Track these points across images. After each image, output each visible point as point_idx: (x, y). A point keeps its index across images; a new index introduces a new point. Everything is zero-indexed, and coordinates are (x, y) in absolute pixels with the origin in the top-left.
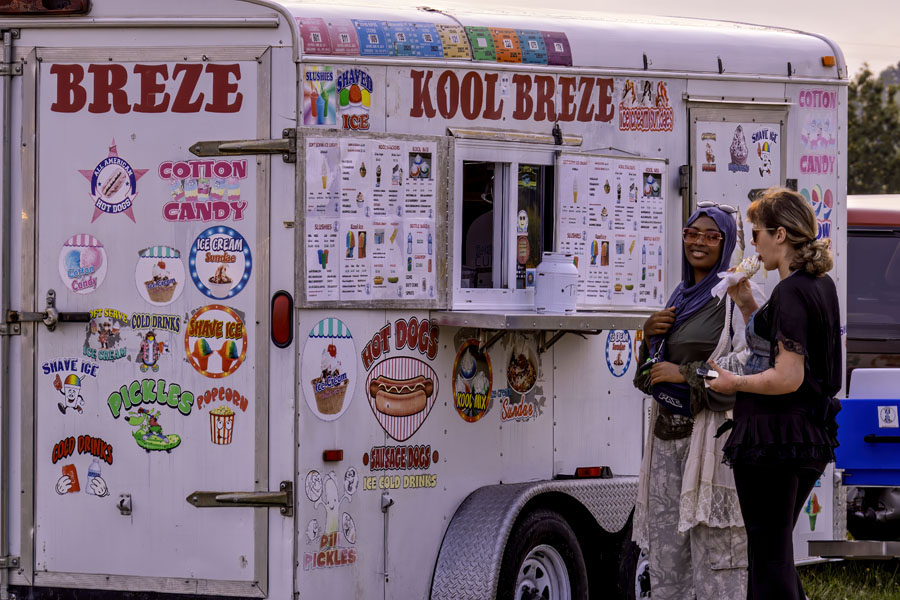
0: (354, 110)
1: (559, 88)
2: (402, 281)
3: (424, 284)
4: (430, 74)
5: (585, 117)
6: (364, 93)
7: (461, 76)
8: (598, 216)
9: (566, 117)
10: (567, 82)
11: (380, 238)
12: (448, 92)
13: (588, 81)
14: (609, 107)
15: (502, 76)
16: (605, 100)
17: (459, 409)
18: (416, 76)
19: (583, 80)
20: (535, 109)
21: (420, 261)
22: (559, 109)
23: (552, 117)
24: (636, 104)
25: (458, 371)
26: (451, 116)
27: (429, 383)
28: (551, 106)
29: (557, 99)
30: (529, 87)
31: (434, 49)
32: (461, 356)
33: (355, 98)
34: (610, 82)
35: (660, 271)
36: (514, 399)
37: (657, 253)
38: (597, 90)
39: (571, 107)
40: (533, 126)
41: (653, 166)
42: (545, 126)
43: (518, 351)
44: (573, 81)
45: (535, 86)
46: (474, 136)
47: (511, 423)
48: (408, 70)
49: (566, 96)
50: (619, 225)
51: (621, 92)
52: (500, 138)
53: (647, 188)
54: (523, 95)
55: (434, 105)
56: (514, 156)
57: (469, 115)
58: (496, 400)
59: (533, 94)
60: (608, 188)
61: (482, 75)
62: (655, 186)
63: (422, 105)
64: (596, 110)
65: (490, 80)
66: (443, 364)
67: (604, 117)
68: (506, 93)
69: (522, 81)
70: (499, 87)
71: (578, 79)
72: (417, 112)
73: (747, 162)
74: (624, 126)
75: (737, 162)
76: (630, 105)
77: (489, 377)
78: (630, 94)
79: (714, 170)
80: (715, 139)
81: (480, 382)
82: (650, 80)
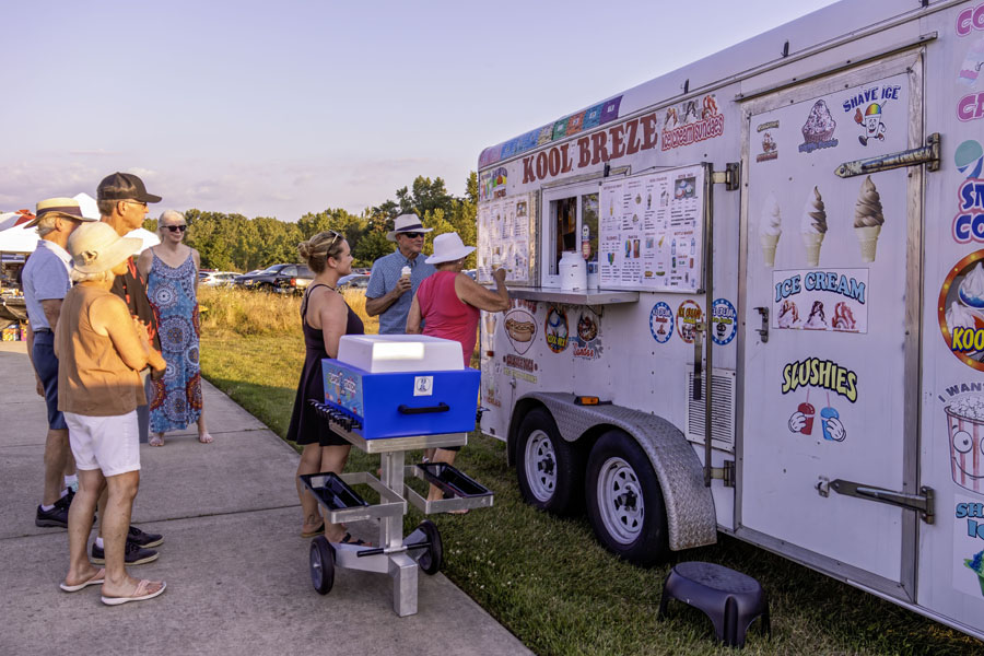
0: (500, 188)
1: (610, 137)
4: (532, 158)
5: (632, 150)
6: (504, 178)
7: (547, 152)
8: (630, 222)
9: (617, 155)
10: (616, 131)
12: (542, 164)
13: (634, 124)
14: (653, 136)
15: (571, 144)
16: (648, 131)
17: (549, 344)
18: (526, 161)
19: (629, 124)
20: (592, 157)
23: (605, 159)
24: (678, 125)
25: (548, 322)
26: (543, 178)
27: (532, 327)
28: (605, 151)
29: (609, 146)
30: (588, 145)
31: (533, 143)
32: (550, 314)
33: (500, 182)
34: (653, 117)
35: (692, 260)
36: (581, 344)
38: (641, 128)
39: (621, 147)
40: (591, 169)
41: (686, 172)
42: (601, 166)
43: (585, 315)
44: (621, 128)
45: (591, 142)
46: (553, 185)
47: (579, 359)
48: (521, 160)
49: (617, 141)
50: (649, 226)
51: (664, 121)
52: (567, 182)
53: (680, 192)
54: (584, 151)
55: (535, 174)
56: (578, 191)
57: (553, 174)
58: (571, 343)
59: (591, 148)
60: (639, 200)
61: (558, 147)
62: (689, 189)
63: (528, 176)
64: (642, 143)
65: (565, 148)
66: (540, 317)
67: (648, 145)
68: (574, 153)
69: (583, 142)
70: (570, 151)
71: (625, 125)
72: (526, 181)
73: (835, 136)
74: (665, 146)
75: (814, 140)
76: (672, 128)
77: (567, 328)
78: (671, 119)
79: (775, 157)
80: (777, 126)
81: (561, 331)
82: (693, 100)
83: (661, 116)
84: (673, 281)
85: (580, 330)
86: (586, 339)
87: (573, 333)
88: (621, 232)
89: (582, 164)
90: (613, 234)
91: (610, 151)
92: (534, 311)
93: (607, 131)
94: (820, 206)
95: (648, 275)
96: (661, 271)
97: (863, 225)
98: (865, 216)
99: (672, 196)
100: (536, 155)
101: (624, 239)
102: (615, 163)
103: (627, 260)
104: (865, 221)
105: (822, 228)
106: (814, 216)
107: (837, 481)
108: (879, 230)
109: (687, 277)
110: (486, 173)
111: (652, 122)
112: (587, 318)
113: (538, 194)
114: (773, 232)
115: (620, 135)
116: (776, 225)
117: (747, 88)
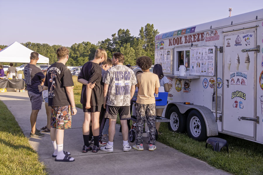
0: (162, 46)
6: (163, 44)
7: (176, 38)
8: (198, 58)
14: (203, 38)
17: (176, 89)
18: (170, 40)
20: (188, 41)
23: (192, 42)
25: (176, 84)
26: (175, 45)
31: (172, 35)
32: (177, 81)
33: (162, 45)
35: (212, 68)
36: (185, 89)
38: (200, 35)
39: (195, 39)
40: (188, 44)
41: (211, 48)
42: (190, 44)
43: (186, 82)
44: (195, 35)
45: (188, 37)
46: (177, 47)
47: (185, 93)
48: (168, 39)
49: (194, 38)
50: (202, 60)
51: (206, 34)
52: (181, 47)
53: (209, 52)
54: (186, 39)
55: (172, 44)
56: (184, 50)
57: (178, 44)
58: (182, 89)
59: (188, 39)
60: (200, 53)
61: (179, 37)
62: (211, 51)
63: (170, 44)
64: (201, 39)
65: (181, 38)
66: (174, 82)
67: (202, 40)
68: (183, 39)
69: (186, 37)
70: (182, 39)
71: (196, 34)
72: (169, 45)
73: (241, 43)
74: (206, 41)
75: (238, 44)
76: (208, 37)
77: (181, 85)
78: (208, 34)
79: (230, 46)
80: (230, 40)
81: (180, 86)
82: (213, 31)
83: (205, 33)
84: (208, 73)
85: (185, 86)
86: (187, 88)
87: (183, 86)
88: (195, 61)
89: (186, 43)
90: (193, 61)
91: (193, 40)
92: (172, 81)
93: (192, 35)
94: (239, 58)
95: (202, 72)
96: (205, 71)
97: (246, 63)
98: (247, 61)
99: (208, 53)
100: (173, 39)
101: (196, 63)
102: (194, 43)
103: (197, 68)
104: (247, 62)
105: (239, 63)
106: (237, 60)
107: (242, 117)
108: (249, 64)
109: (211, 72)
110: (158, 42)
111: (203, 34)
112: (187, 82)
113: (173, 49)
114: (230, 63)
115: (195, 37)
116: (230, 61)
117: (225, 30)
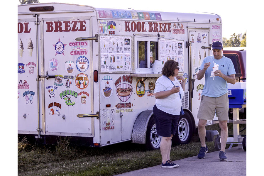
0: (112, 30)
1: (159, 25)
2: (124, 67)
3: (129, 68)
4: (129, 22)
5: (165, 31)
6: (114, 26)
7: (136, 23)
8: (168, 52)
9: (161, 31)
10: (160, 24)
11: (118, 58)
12: (133, 26)
13: (166, 24)
15: (146, 23)
16: (169, 28)
17: (138, 94)
18: (126, 23)
19: (164, 23)
20: (153, 30)
21: (128, 63)
22: (159, 30)
23: (157, 31)
24: (176, 28)
25: (137, 86)
26: (134, 31)
27: (131, 89)
28: (157, 29)
29: (158, 27)
30: (152, 25)
31: (130, 17)
32: (138, 83)
34: (170, 24)
35: (182, 64)
36: (150, 92)
37: (181, 60)
38: (167, 26)
39: (162, 29)
40: (153, 33)
41: (180, 42)
42: (156, 33)
44: (162, 23)
47: (150, 97)
48: (124, 21)
50: (173, 54)
52: (145, 35)
54: (150, 27)
55: (130, 29)
56: (149, 40)
57: (138, 31)
58: (146, 92)
60: (170, 46)
61: (141, 22)
62: (181, 46)
63: (127, 29)
64: (167, 30)
66: (134, 85)
69: (150, 24)
73: (201, 41)
75: (199, 40)
77: (144, 87)
78: (175, 26)
79: (194, 42)
81: (142, 89)
82: (179, 23)
83: (172, 24)
85: (149, 87)
86: (152, 90)
89: (150, 31)
93: (158, 23)
98: (205, 56)
100: (131, 22)
106: (199, 55)
110: (103, 21)
112: (152, 83)
115: (162, 26)
116: (195, 57)
